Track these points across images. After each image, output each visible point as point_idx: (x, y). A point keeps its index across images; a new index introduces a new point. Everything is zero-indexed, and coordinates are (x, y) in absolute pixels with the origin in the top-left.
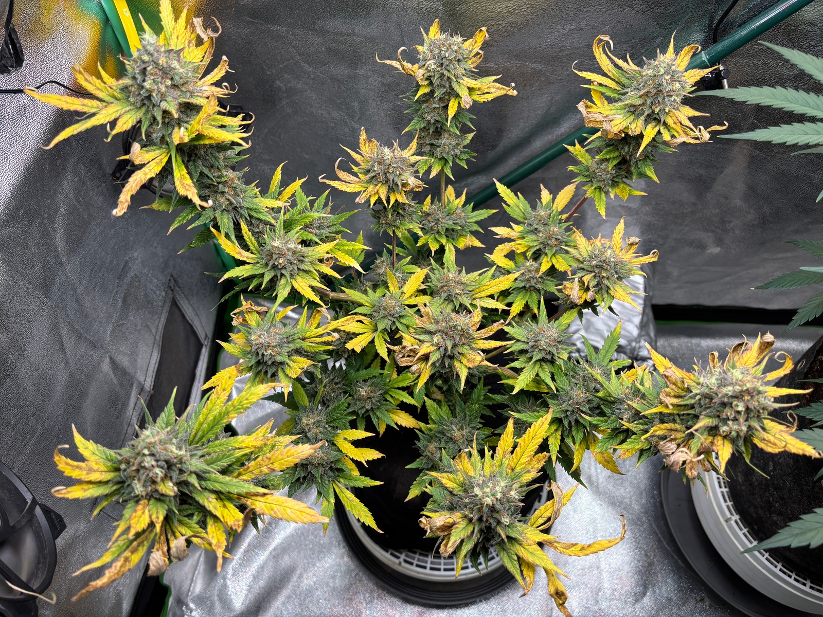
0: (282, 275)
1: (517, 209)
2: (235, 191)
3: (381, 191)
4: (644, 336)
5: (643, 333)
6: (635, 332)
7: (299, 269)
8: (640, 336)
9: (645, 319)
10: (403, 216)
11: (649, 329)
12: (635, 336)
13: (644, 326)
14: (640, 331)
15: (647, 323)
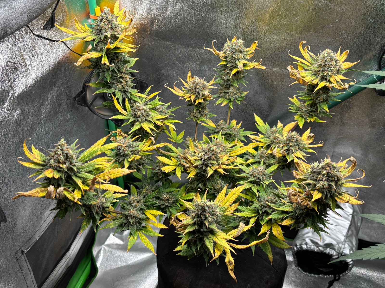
0: (138, 121)
1: (263, 128)
2: (126, 83)
3: (192, 97)
4: (347, 241)
5: (348, 240)
6: (342, 238)
7: (146, 120)
8: (345, 241)
9: (350, 232)
10: (202, 115)
11: (352, 239)
12: (343, 240)
13: (349, 236)
14: (345, 238)
15: (351, 236)
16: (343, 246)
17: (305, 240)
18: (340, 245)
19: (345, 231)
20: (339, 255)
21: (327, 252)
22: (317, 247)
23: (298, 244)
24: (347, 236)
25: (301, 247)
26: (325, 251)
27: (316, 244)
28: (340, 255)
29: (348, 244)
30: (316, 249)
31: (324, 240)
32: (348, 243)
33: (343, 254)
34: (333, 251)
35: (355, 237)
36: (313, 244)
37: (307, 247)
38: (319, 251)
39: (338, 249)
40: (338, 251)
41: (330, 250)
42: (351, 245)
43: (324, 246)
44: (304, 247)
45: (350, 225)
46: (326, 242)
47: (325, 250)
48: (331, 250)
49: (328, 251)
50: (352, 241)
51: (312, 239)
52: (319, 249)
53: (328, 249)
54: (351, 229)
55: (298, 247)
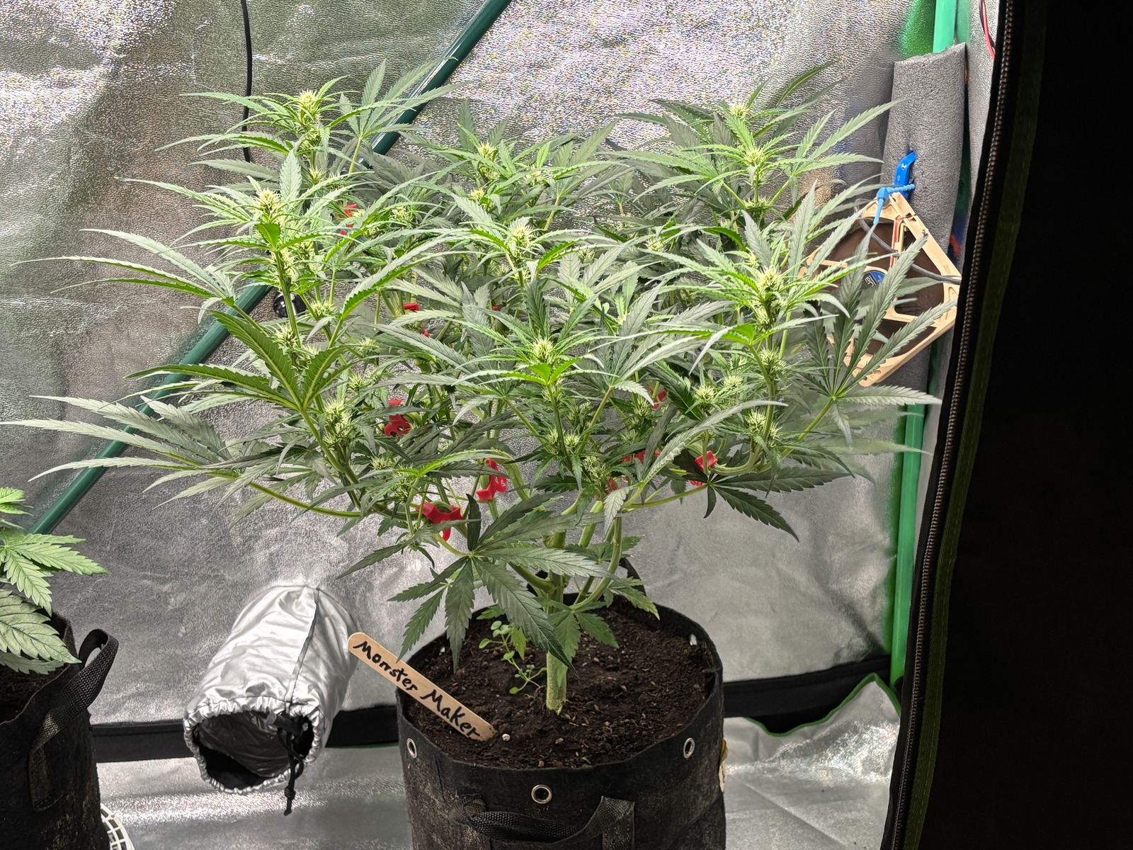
4: (303, 672)
8: (296, 672)
11: (317, 666)
12: (291, 673)
13: (306, 661)
14: (297, 665)
15: (312, 659)
16: (292, 683)
17: (204, 696)
18: (286, 684)
19: (296, 653)
20: (285, 705)
21: (258, 708)
22: (233, 700)
23: (189, 712)
24: (301, 663)
25: (197, 715)
26: (251, 706)
27: (229, 695)
28: (288, 704)
29: (305, 677)
30: (230, 707)
31: (246, 681)
32: (304, 675)
33: (294, 702)
34: (271, 698)
35: (324, 661)
36: (224, 699)
37: (210, 708)
38: (237, 709)
39: (280, 693)
40: (281, 698)
41: (264, 701)
42: (312, 678)
43: (249, 694)
44: (204, 711)
45: (309, 639)
46: (250, 684)
47: (252, 702)
48: (266, 699)
49: (259, 703)
50: (317, 671)
51: (220, 688)
52: (238, 704)
53: (260, 699)
54: (313, 647)
55: (190, 716)
